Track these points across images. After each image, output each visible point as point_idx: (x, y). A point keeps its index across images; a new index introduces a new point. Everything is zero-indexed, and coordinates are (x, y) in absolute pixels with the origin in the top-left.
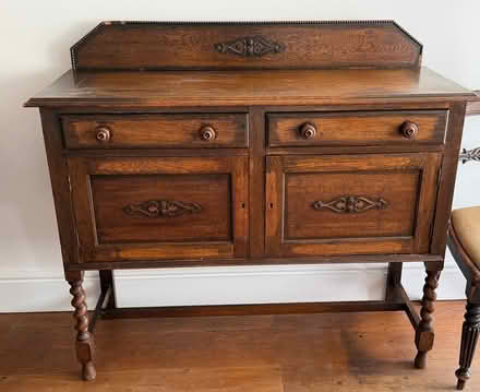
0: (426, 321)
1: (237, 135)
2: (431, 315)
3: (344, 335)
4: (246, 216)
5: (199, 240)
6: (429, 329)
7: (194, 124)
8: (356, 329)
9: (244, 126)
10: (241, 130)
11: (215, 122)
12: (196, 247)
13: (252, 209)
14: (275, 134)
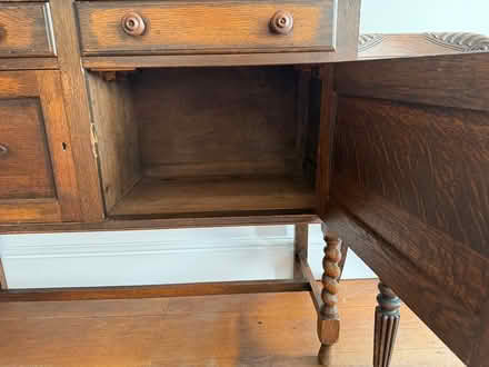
0: (327, 305)
1: (35, 35)
2: (334, 298)
3: (241, 321)
4: (71, 161)
5: (13, 197)
6: (333, 316)
8: (256, 313)
9: (42, 22)
10: (39, 28)
12: (11, 206)
13: (76, 151)
14: (91, 34)
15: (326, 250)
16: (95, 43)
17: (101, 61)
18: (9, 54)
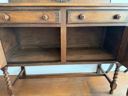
0: (114, 81)
1: (56, 19)
2: (116, 79)
6: (115, 83)
7: (40, 14)
9: (58, 15)
10: (57, 17)
11: (48, 13)
14: (70, 19)
15: (116, 68)
16: (70, 21)
17: (71, 25)
18: (49, 23)
